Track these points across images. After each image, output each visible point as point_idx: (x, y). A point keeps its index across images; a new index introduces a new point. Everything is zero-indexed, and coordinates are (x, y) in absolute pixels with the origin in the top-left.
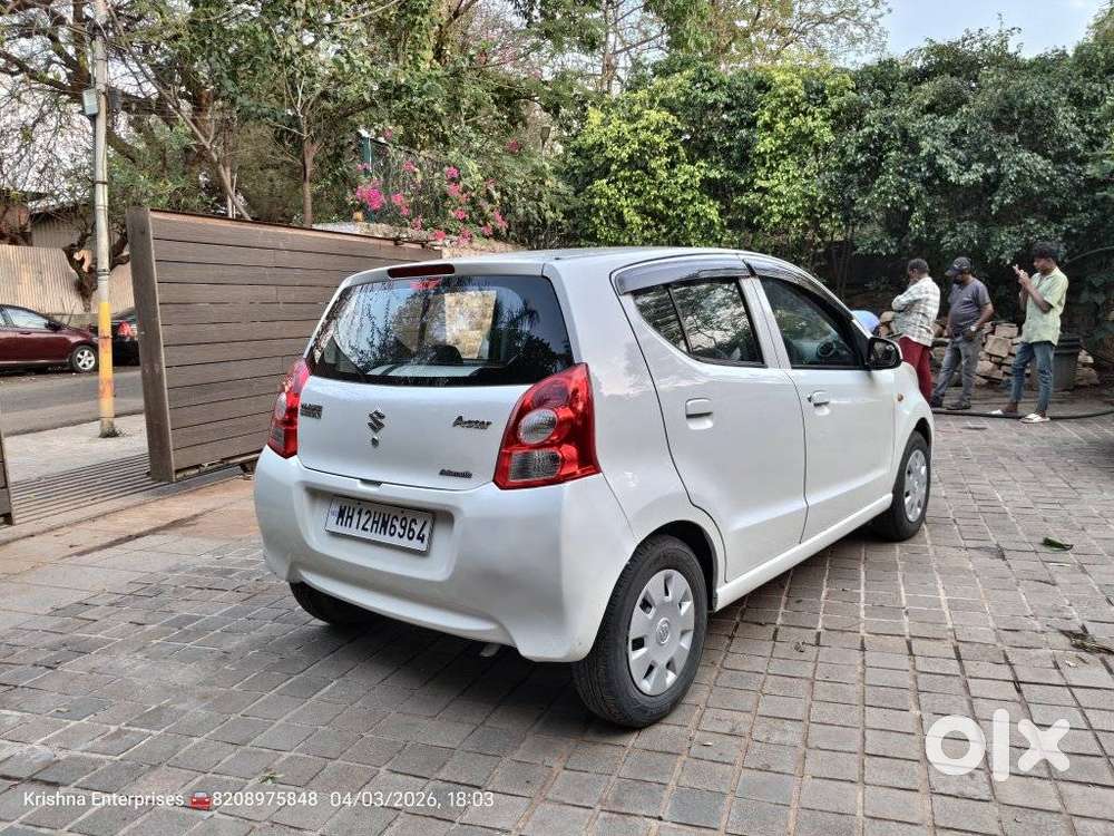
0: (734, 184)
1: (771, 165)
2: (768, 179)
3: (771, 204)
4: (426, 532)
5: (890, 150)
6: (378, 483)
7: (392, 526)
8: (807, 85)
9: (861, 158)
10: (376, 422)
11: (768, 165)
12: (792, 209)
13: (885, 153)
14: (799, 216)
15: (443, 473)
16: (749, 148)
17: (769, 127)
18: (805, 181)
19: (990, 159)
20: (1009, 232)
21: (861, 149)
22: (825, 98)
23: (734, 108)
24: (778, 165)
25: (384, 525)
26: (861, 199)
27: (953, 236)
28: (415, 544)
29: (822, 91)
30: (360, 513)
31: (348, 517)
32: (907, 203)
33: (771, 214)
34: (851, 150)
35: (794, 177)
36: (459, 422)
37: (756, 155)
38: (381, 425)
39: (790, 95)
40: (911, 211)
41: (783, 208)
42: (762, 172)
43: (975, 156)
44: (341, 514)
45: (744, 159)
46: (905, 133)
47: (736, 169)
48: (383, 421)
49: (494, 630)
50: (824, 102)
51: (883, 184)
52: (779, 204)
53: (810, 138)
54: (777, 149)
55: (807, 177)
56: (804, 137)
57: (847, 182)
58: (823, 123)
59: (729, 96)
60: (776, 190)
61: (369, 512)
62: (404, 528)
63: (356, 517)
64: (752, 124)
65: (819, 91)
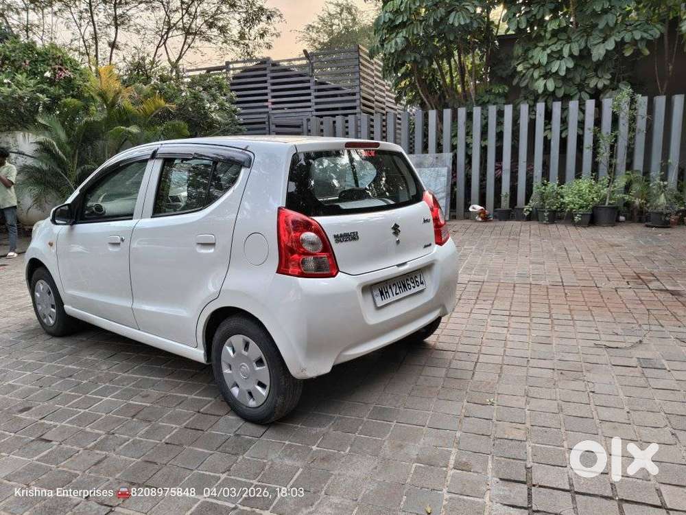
4: (422, 279)
6: (406, 263)
7: (408, 284)
10: (396, 230)
15: (425, 247)
25: (405, 286)
28: (421, 287)
30: (390, 288)
31: (386, 293)
36: (424, 220)
44: (382, 294)
48: (399, 229)
61: (394, 284)
62: (413, 283)
63: (390, 291)
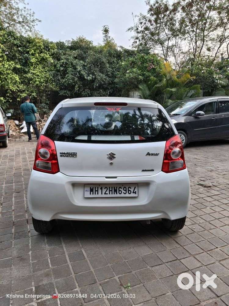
0: (23, 70)
1: (35, 67)
2: (33, 70)
3: (35, 78)
4: (136, 190)
5: (68, 67)
6: (116, 177)
7: (120, 191)
8: (44, 44)
9: (62, 69)
10: (112, 156)
11: (34, 66)
12: (42, 80)
13: (67, 68)
14: (43, 82)
15: (143, 171)
16: (28, 60)
17: (33, 54)
18: (45, 73)
19: (93, 74)
20: (97, 93)
21: (61, 66)
22: (49, 49)
23: (21, 47)
24: (37, 67)
25: (115, 191)
26: (62, 80)
27: (84, 93)
28: (132, 195)
29: (48, 47)
31: (95, 191)
32: (74, 82)
33: (36, 81)
34: (58, 66)
35: (42, 71)
36: (148, 154)
37: (30, 62)
38: (114, 157)
39: (40, 46)
40: (75, 85)
41: (39, 80)
42: (32, 68)
43: (90, 73)
44: (91, 191)
45: (26, 63)
46: (72, 64)
47: (23, 66)
48: (114, 156)
49: (162, 215)
50: (49, 51)
51: (68, 77)
52: (38, 78)
53: (46, 60)
54: (36, 62)
55: (46, 72)
56: (43, 60)
57: (57, 75)
58: (49, 57)
59: (20, 43)
60: (37, 74)
61: (107, 188)
62: (125, 191)
63: (100, 191)
64: (28, 53)
65: (47, 47)
